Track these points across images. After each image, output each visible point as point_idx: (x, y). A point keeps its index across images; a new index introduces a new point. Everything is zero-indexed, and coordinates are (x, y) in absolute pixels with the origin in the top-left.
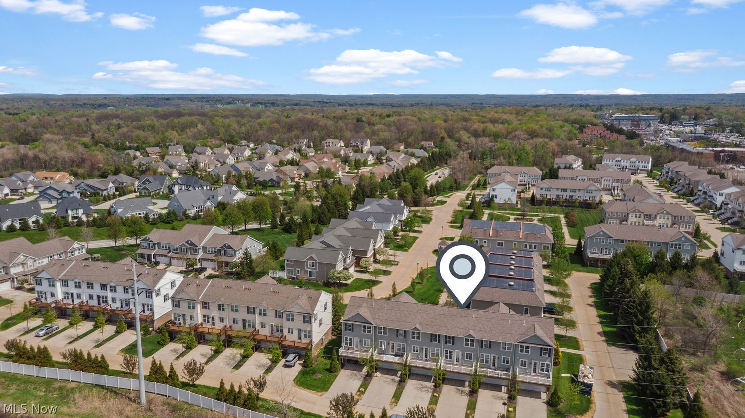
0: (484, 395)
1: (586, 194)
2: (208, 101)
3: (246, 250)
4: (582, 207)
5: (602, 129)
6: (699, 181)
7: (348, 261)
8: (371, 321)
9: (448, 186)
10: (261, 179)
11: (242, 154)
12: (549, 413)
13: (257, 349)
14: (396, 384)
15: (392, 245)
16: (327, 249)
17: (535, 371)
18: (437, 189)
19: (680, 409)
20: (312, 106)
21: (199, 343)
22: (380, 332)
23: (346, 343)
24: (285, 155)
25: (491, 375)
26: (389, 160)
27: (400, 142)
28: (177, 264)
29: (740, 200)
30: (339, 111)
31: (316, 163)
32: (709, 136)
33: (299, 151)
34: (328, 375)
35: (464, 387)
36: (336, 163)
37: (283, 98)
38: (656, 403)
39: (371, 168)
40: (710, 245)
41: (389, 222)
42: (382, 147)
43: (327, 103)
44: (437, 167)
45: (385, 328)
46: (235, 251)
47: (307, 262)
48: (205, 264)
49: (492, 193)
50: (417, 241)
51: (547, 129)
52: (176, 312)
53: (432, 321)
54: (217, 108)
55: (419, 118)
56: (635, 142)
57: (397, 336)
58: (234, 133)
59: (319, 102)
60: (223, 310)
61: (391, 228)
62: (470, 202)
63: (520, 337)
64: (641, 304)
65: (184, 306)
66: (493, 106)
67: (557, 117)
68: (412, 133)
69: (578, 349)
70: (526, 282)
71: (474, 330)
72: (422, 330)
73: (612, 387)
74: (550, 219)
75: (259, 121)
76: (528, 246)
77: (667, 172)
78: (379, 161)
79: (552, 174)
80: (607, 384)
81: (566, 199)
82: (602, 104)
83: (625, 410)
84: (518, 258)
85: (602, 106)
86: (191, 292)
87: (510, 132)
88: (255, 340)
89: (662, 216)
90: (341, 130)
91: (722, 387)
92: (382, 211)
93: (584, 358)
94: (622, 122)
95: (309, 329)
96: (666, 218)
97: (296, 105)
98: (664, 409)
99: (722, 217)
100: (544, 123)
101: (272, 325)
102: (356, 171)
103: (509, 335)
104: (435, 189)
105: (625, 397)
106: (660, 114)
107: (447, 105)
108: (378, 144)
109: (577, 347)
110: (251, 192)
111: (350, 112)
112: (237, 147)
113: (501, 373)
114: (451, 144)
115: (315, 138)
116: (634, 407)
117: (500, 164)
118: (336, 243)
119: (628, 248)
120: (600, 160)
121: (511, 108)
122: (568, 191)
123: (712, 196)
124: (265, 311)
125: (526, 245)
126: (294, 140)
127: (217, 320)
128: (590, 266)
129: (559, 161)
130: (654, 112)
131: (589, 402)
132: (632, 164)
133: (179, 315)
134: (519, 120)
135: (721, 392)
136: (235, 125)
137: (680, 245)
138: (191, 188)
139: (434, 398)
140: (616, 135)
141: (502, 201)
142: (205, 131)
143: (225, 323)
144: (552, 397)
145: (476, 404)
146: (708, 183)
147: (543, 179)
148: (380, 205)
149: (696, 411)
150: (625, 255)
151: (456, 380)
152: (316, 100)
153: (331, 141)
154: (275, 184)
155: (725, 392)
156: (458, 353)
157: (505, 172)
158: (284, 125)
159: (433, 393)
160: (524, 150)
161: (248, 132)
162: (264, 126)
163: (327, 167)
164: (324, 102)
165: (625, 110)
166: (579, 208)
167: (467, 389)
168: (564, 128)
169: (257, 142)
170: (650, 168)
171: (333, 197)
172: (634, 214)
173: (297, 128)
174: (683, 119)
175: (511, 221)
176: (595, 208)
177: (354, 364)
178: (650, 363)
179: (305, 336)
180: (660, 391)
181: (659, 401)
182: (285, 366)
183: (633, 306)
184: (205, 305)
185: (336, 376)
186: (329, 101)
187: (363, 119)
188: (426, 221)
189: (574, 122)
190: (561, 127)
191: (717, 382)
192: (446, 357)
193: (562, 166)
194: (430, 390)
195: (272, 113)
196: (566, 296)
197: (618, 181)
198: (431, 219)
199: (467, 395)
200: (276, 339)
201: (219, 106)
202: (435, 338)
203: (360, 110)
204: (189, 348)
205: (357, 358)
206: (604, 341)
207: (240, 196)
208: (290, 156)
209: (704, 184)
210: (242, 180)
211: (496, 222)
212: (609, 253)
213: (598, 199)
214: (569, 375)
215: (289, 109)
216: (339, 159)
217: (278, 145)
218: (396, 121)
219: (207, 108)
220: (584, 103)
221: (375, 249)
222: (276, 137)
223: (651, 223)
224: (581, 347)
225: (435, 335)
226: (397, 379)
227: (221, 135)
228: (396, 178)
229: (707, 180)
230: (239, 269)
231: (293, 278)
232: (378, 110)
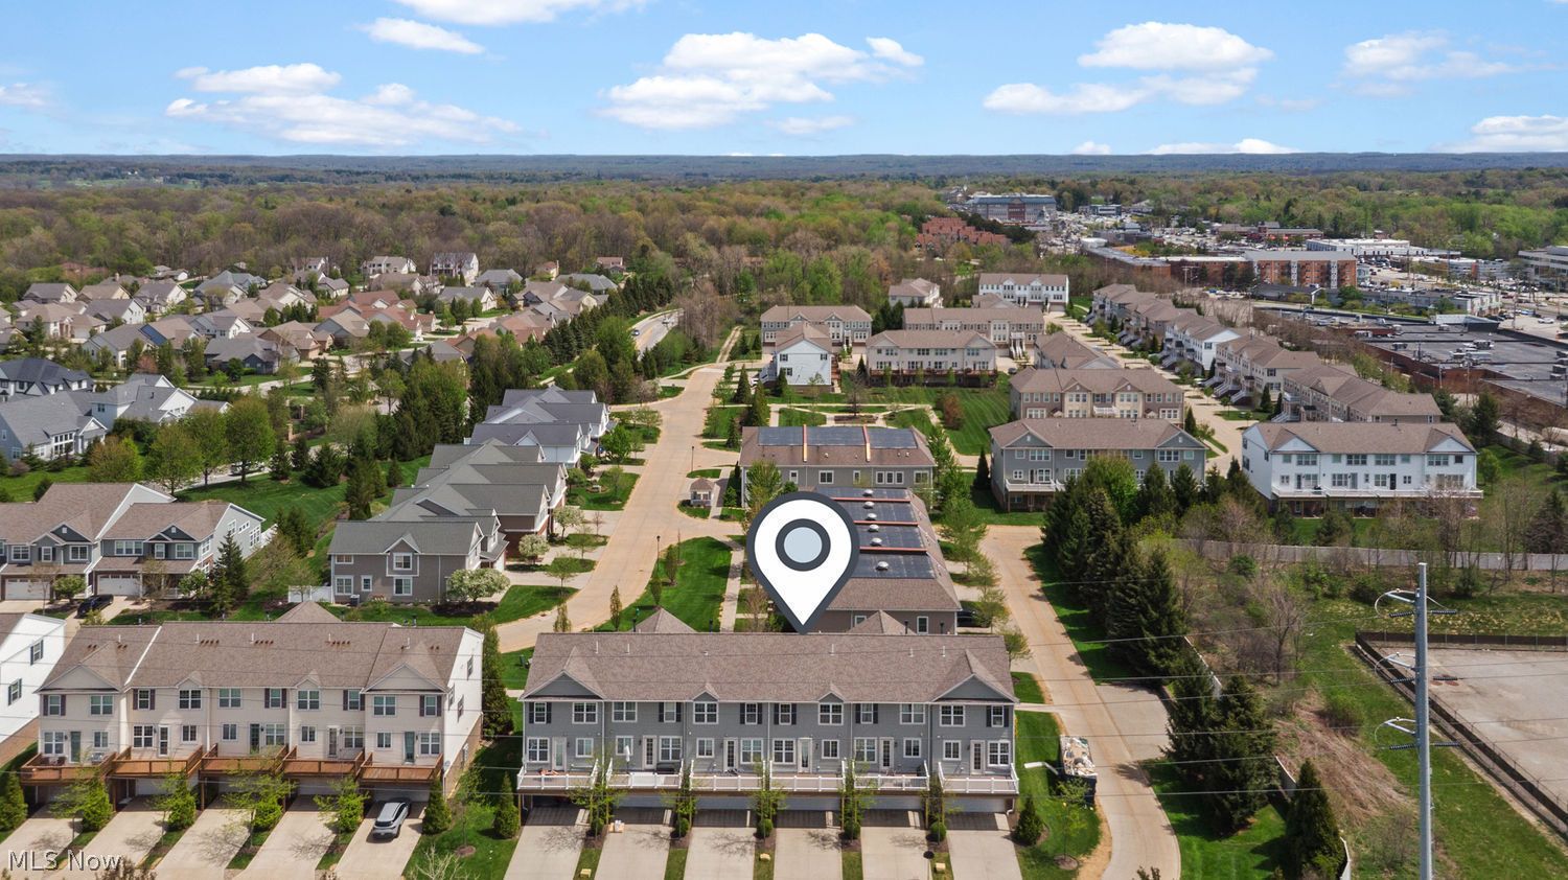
0: (874, 840)
1: (967, 358)
2: (48, 171)
3: (229, 539)
4: (961, 386)
5: (959, 224)
6: (1164, 322)
7: (492, 545)
8: (597, 691)
9: (679, 352)
10: (225, 357)
11: (163, 297)
12: (1024, 859)
13: (291, 802)
14: (666, 845)
15: (581, 498)
16: (437, 519)
17: (978, 766)
18: (658, 362)
19: (1270, 806)
20: (321, 181)
21: (119, 808)
22: (619, 716)
23: (533, 756)
24: (278, 296)
25: (885, 787)
26: (531, 301)
27: (549, 260)
28: (28, 595)
29: (1245, 355)
30: (393, 192)
31: (358, 313)
32: (1148, 233)
33: (310, 285)
34: (490, 847)
35: (824, 826)
36: (407, 311)
37: (247, 164)
38: (1227, 799)
39: (493, 320)
40: (1215, 449)
41: (572, 443)
42: (512, 272)
43: (358, 174)
44: (643, 313)
45: (630, 705)
46: (197, 545)
47: (391, 557)
48: (106, 586)
49: (780, 365)
50: (638, 484)
51: (856, 225)
52: (48, 730)
53: (740, 674)
54: (73, 186)
55: (582, 206)
56: (1028, 247)
57: (661, 719)
58: (136, 247)
59: (338, 172)
60: (196, 705)
61: (576, 457)
62: (736, 386)
63: (941, 688)
64: (1151, 585)
65: (78, 708)
66: (729, 181)
67: (868, 201)
68: (575, 239)
69: (1039, 699)
70: (911, 557)
71: (837, 683)
72: (721, 699)
73: (1130, 778)
74: (907, 415)
75: (198, 217)
76: (885, 478)
77: (1102, 307)
78: (507, 303)
79: (889, 320)
80: (1119, 772)
81: (929, 371)
82: (942, 173)
83: (1167, 828)
84: (880, 506)
85: (943, 177)
86: (102, 666)
87: (784, 236)
88: (287, 777)
89: (1126, 394)
90: (407, 235)
91: (1332, 745)
92: (548, 418)
93: (1058, 720)
94: (992, 209)
95: (434, 730)
96: (1132, 398)
97: (282, 179)
98: (1244, 811)
99: (1220, 390)
100: (847, 213)
101: (332, 732)
102: (458, 328)
103: (915, 686)
104: (654, 364)
105: (1160, 798)
106: (1055, 192)
107: (633, 177)
108: (500, 264)
109: (1039, 698)
110: (203, 392)
111: (421, 194)
112: (146, 281)
113: (905, 780)
114: (663, 261)
115: (347, 255)
116: (1183, 816)
117: (780, 302)
118: (458, 504)
119: (1093, 467)
120: (972, 288)
121: (770, 184)
122: (932, 353)
123: (1193, 350)
124: (315, 694)
125: (880, 476)
126: (294, 261)
127: (174, 738)
128: (1012, 510)
129: (898, 293)
130: (1044, 188)
131: (1095, 821)
132: (1034, 293)
133: (60, 736)
134: (793, 208)
135: (1333, 756)
136: (137, 229)
137: (1176, 453)
138: (35, 390)
139: (764, 866)
140: (987, 235)
141: (805, 382)
142: (53, 244)
143: (198, 742)
144: (1022, 821)
145: (860, 867)
146: (1183, 325)
147: (875, 331)
148: (544, 405)
149: (1315, 806)
150: (1090, 481)
151: (804, 811)
152: (331, 168)
153: (385, 260)
154: (259, 368)
155: (1339, 754)
156: (805, 743)
157: (796, 319)
158: (265, 226)
159: (757, 855)
160: (824, 271)
161: (172, 244)
162: (214, 229)
163: (390, 321)
164: (351, 173)
165: (991, 185)
166: (957, 388)
167: (833, 832)
168: (889, 224)
169: (198, 268)
170: (1067, 301)
171: (427, 392)
172: (1074, 394)
173: (298, 232)
174: (1096, 202)
175: (830, 423)
176: (986, 386)
177: (555, 806)
178: (1197, 712)
179: (424, 750)
180: (1234, 771)
181: (1234, 795)
182: (375, 838)
183: (1135, 591)
184: (144, 699)
185: (513, 847)
186: (361, 170)
187: (456, 208)
188: (650, 435)
189: (901, 211)
190: (883, 221)
191: (1319, 735)
192: (778, 758)
193: (906, 302)
194: (748, 847)
195: (227, 198)
196: (985, 581)
197: (1020, 327)
198: (658, 431)
199: (836, 845)
200: (347, 768)
201: (79, 183)
202: (750, 712)
203: (443, 189)
204: (88, 827)
205: (564, 791)
206: (1085, 674)
207: (179, 404)
208: (290, 298)
209: (1176, 328)
210: (175, 361)
211: (811, 429)
212: (1047, 479)
213: (991, 368)
214: (1039, 764)
215: (268, 190)
216: (411, 301)
217: (254, 274)
218: (532, 212)
219: (46, 187)
220: (908, 171)
221: (549, 511)
222: (249, 254)
223: (1106, 411)
224: (1045, 695)
225: (751, 707)
226: (666, 830)
227: (99, 254)
228: (562, 342)
229: (1179, 320)
230: (207, 591)
231: (353, 603)
232: (485, 189)
